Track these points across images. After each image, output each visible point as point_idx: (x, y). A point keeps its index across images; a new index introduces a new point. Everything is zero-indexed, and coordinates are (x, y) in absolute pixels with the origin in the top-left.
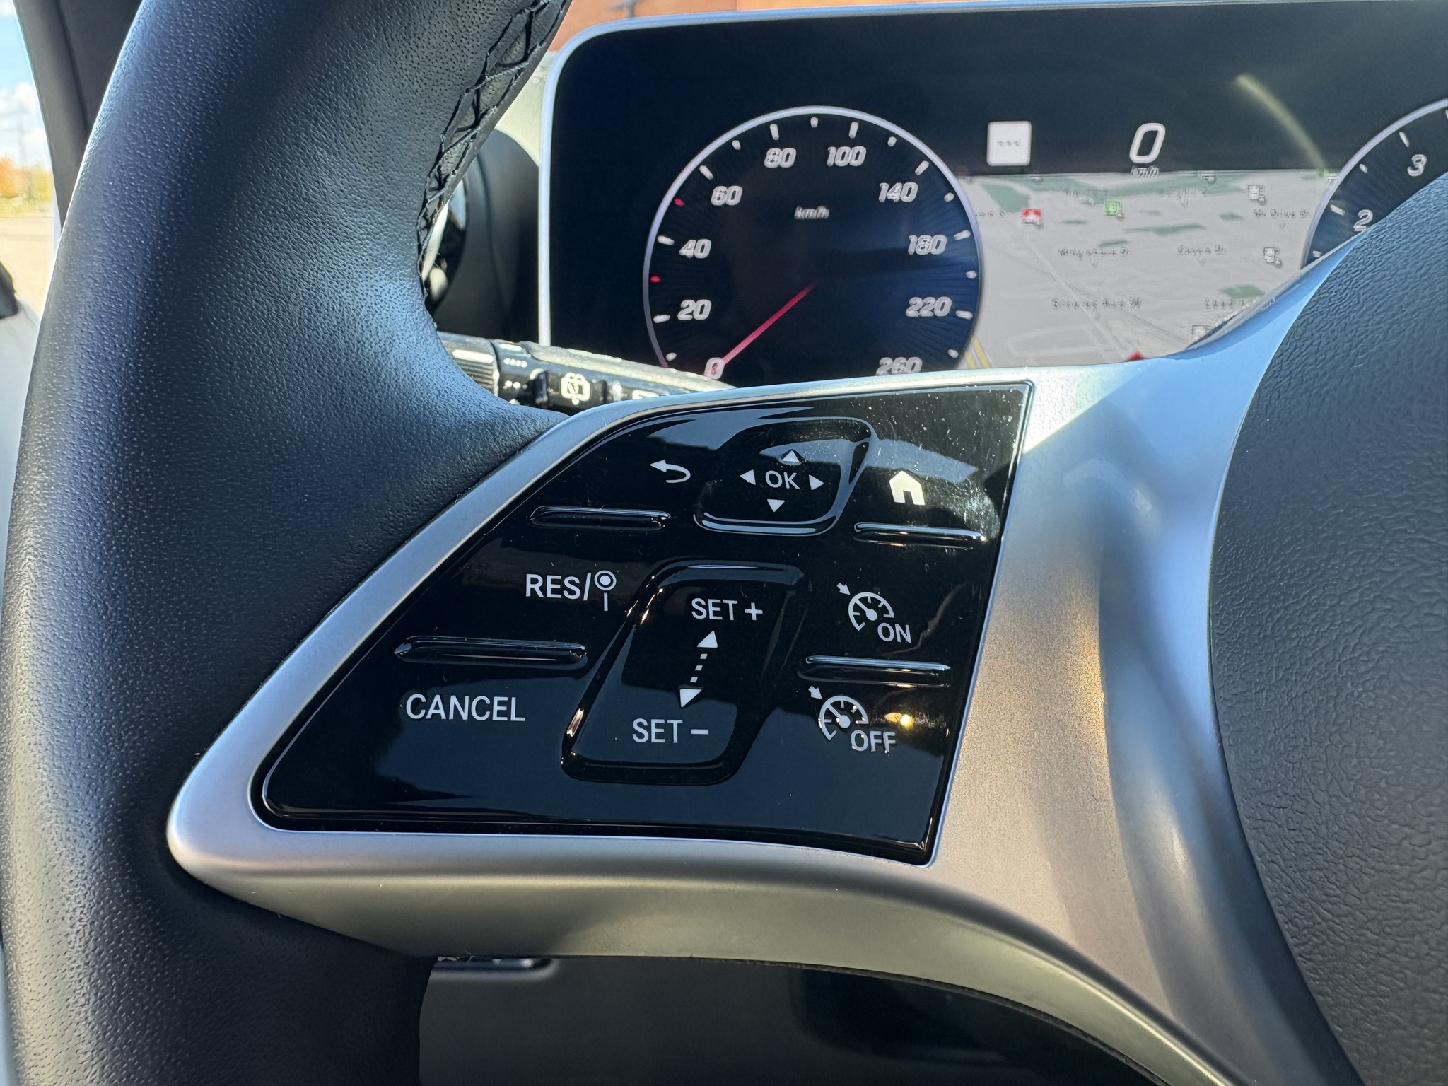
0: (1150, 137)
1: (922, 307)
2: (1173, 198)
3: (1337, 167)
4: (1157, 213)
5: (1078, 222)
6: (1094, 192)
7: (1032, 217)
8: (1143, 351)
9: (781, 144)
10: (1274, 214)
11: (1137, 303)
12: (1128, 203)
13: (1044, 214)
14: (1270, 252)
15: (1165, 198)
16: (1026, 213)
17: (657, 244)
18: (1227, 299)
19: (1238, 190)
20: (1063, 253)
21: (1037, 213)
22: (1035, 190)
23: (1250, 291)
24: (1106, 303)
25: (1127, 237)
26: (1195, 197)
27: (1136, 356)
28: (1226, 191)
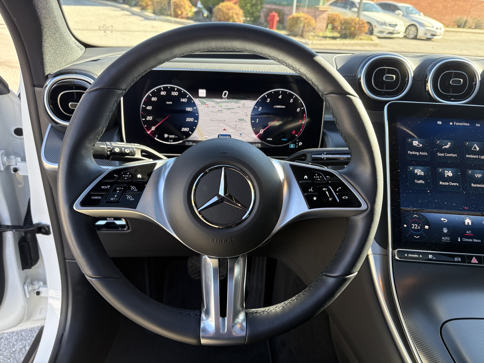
0: (225, 93)
1: (189, 120)
2: (230, 104)
3: (256, 100)
4: (227, 106)
5: (214, 107)
6: (216, 102)
7: (206, 106)
8: (226, 129)
9: (163, 91)
10: (246, 107)
11: (224, 121)
12: (222, 104)
13: (209, 105)
14: (246, 113)
15: (228, 104)
16: (206, 105)
17: (142, 106)
18: (239, 121)
19: (240, 103)
20: (212, 112)
21: (207, 105)
22: (207, 101)
23: (242, 120)
24: (219, 121)
25: (222, 110)
26: (233, 104)
27: (225, 130)
28: (238, 103)
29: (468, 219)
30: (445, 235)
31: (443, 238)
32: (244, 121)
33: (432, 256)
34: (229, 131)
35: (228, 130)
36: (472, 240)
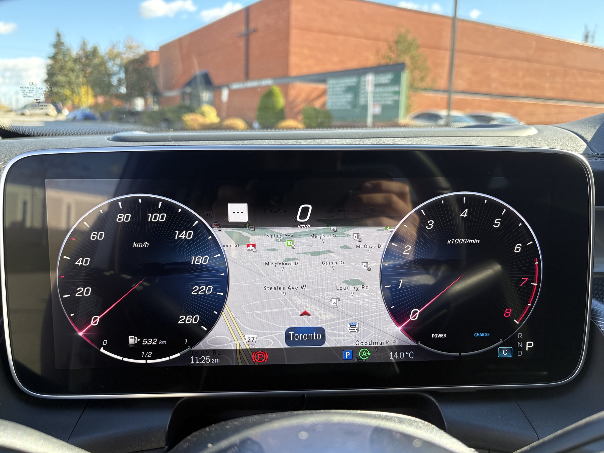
0: (306, 210)
1: (198, 290)
2: (318, 238)
3: (393, 225)
4: (311, 246)
5: (274, 250)
6: (280, 236)
8: (308, 310)
9: (123, 211)
10: (366, 246)
11: (303, 287)
12: (297, 241)
13: (257, 246)
14: (365, 264)
15: (314, 239)
17: (62, 259)
18: (346, 286)
19: (348, 235)
20: (267, 264)
22: (252, 235)
23: (356, 282)
24: (289, 288)
25: (298, 257)
26: (328, 238)
27: (305, 314)
28: (342, 235)
32: (360, 287)
34: (317, 318)
35: (316, 313)
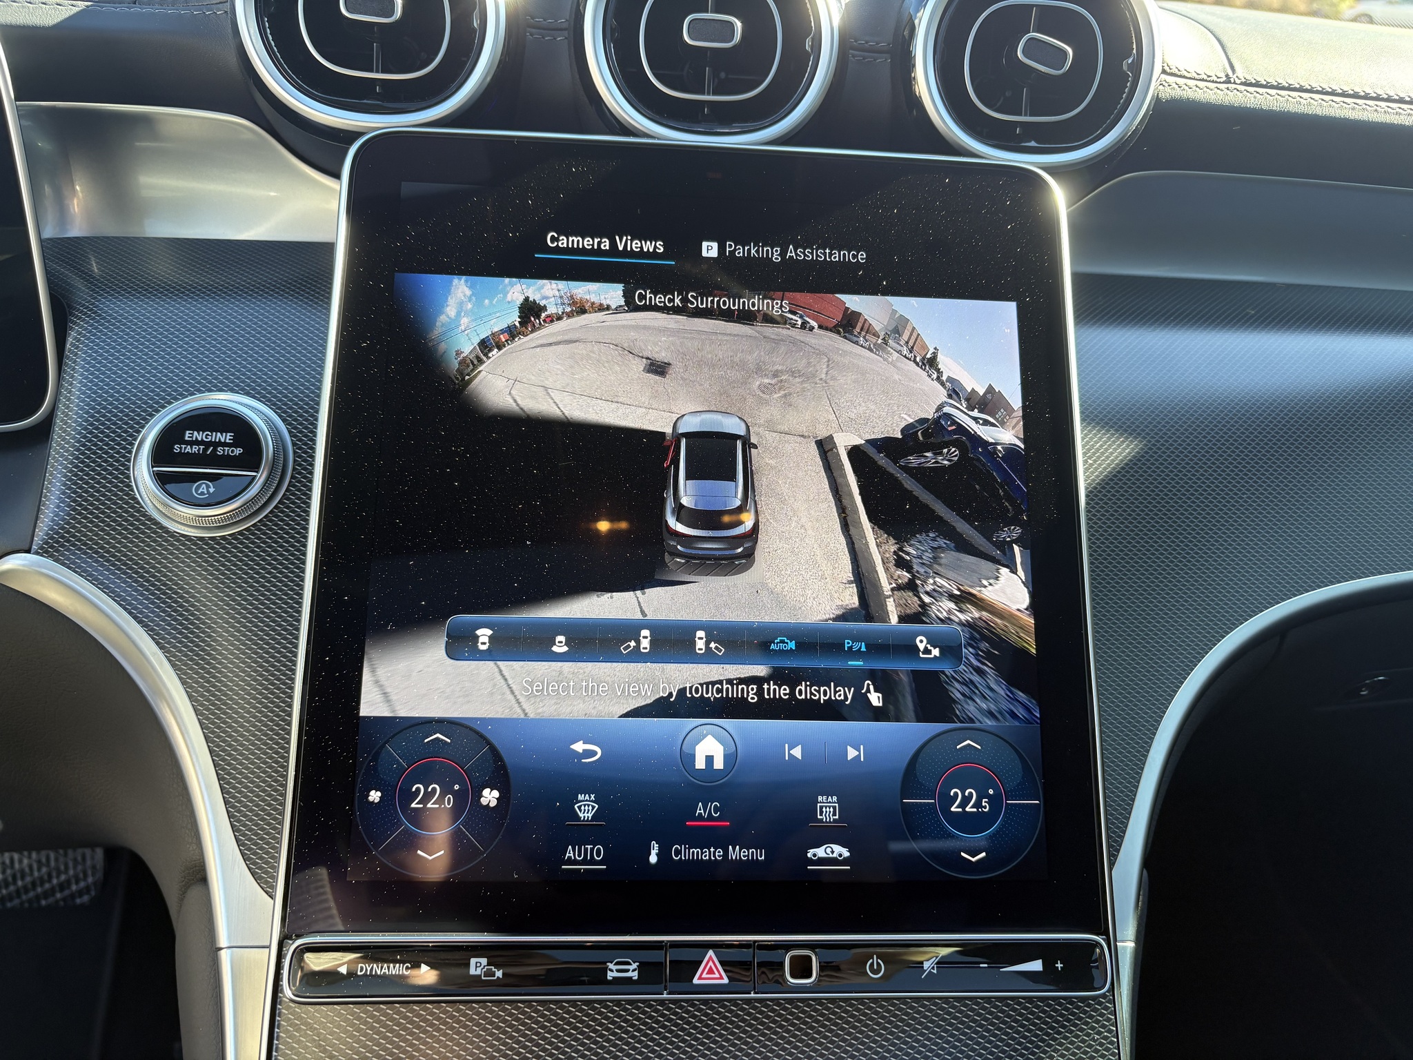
29: (710, 737)
30: (583, 834)
31: (570, 853)
33: (484, 961)
36: (719, 852)
